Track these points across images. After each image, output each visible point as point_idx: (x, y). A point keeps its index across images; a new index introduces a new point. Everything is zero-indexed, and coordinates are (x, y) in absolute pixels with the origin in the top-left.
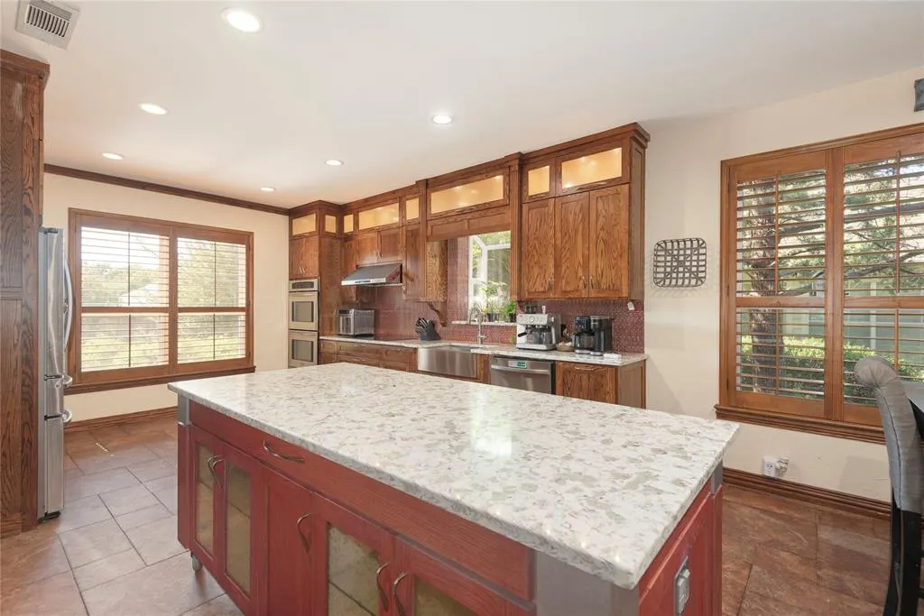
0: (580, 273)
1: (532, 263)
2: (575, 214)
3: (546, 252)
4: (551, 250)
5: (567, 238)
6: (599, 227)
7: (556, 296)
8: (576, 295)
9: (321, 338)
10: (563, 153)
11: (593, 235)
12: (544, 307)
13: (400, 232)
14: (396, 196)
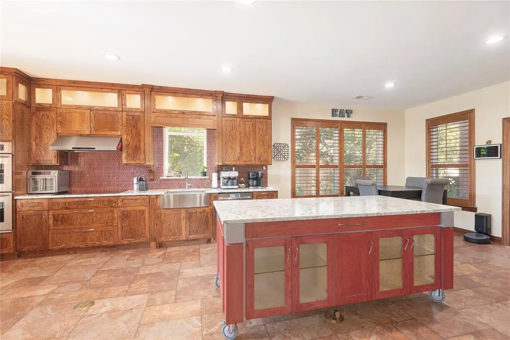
0: (252, 154)
1: (228, 147)
2: (249, 127)
3: (235, 143)
4: (238, 141)
5: (246, 137)
6: (260, 135)
7: (241, 163)
8: (250, 163)
9: (16, 198)
10: (243, 98)
11: (258, 138)
12: (234, 168)
13: (120, 114)
14: (115, 88)
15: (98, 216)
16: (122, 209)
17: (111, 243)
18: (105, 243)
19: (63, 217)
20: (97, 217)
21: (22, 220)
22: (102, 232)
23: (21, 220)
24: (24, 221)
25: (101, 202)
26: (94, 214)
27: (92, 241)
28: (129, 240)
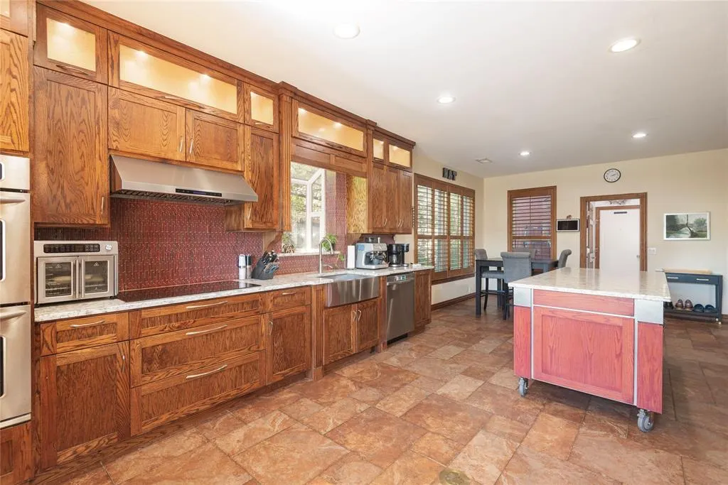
13: (240, 129)
14: (232, 74)
15: (234, 336)
16: (274, 315)
17: (256, 386)
18: (246, 388)
19: (164, 351)
20: (231, 338)
21: (57, 379)
22: (240, 366)
23: (54, 379)
24: (62, 381)
25: (240, 306)
26: (228, 334)
27: (223, 390)
28: (283, 372)
